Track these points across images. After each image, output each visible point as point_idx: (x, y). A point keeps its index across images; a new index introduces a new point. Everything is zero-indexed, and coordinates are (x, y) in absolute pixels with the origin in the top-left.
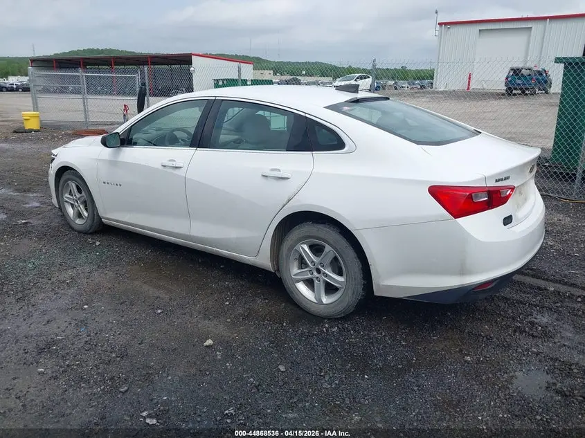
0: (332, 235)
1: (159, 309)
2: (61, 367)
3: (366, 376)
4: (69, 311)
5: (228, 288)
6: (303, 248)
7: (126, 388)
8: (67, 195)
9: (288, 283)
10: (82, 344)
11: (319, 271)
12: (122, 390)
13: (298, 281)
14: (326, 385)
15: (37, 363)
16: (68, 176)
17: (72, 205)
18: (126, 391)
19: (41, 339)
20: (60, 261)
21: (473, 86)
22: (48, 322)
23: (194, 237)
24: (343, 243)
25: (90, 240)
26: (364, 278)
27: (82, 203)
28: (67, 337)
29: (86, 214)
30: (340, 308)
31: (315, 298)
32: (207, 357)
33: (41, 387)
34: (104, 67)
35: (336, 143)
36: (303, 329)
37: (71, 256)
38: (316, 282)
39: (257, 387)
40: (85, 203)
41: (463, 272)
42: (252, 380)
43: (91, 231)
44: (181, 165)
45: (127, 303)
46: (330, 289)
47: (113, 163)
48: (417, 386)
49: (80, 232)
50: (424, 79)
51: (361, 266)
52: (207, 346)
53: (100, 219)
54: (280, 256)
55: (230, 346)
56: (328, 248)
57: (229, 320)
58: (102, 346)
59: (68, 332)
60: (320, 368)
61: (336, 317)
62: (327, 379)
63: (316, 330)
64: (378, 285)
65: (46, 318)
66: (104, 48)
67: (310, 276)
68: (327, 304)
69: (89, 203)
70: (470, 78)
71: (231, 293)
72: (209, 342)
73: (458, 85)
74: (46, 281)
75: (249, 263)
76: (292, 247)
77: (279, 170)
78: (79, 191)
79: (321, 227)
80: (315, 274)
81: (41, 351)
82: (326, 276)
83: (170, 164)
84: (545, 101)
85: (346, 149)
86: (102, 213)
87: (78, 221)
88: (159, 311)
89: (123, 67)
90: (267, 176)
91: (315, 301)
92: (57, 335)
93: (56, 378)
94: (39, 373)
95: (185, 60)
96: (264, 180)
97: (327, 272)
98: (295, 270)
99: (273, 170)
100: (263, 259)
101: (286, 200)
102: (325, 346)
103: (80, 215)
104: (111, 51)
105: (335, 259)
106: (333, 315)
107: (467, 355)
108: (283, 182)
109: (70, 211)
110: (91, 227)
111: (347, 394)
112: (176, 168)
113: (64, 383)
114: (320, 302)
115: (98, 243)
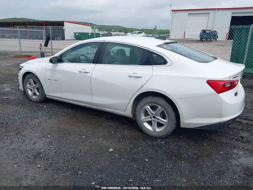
0: (162, 102)
1: (84, 136)
2: (47, 164)
3: (183, 162)
4: (42, 138)
5: (111, 125)
6: (147, 107)
7: (81, 172)
8: (28, 85)
9: (139, 123)
10: (54, 153)
11: (154, 117)
12: (79, 173)
13: (145, 122)
14: (167, 167)
15: (35, 163)
16: (29, 77)
17: (31, 90)
18: (81, 174)
19: (33, 151)
20: (30, 115)
21: (186, 37)
22: (34, 144)
23: (94, 103)
24: (167, 105)
25: (41, 105)
26: (176, 120)
27: (36, 89)
28: (45, 150)
29: (38, 94)
30: (164, 133)
31: (153, 129)
32: (112, 157)
33: (41, 174)
34: (23, 26)
35: (163, 61)
36: (149, 143)
37: (35, 113)
38: (153, 122)
39: (138, 169)
40: (38, 89)
41: (220, 116)
42: (135, 166)
43: (41, 101)
44: (89, 71)
45: (68, 134)
46: (160, 125)
47: (54, 71)
48: (205, 165)
49: (34, 102)
50: (164, 34)
51: (175, 115)
52: (110, 152)
53: (45, 95)
54: (136, 111)
55: (121, 151)
56: (159, 107)
57: (116, 140)
58: (63, 154)
59: (45, 148)
60: (162, 159)
61: (163, 137)
62: (167, 164)
63: (155, 143)
64: (183, 123)
65: (33, 142)
66: (21, 18)
67: (150, 120)
68: (158, 132)
69: (40, 88)
70: (185, 34)
71: (113, 128)
72: (111, 150)
73: (180, 36)
74: (27, 125)
75: (121, 114)
76: (142, 107)
77: (137, 74)
78: (35, 83)
79: (157, 98)
80: (153, 119)
81: (35, 157)
82: (158, 119)
83: (84, 71)
84: (216, 44)
85: (168, 64)
86: (46, 93)
87: (34, 97)
88: (84, 137)
89: (31, 26)
90: (131, 76)
91: (153, 131)
92: (40, 150)
93: (46, 169)
94: (38, 168)
95: (61, 24)
96: (129, 78)
97: (158, 118)
98: (143, 117)
99: (133, 73)
100: (128, 113)
101: (141, 87)
102: (162, 150)
103: (35, 94)
104: (24, 19)
105: (163, 112)
106: (162, 136)
107: (221, 151)
108: (139, 79)
109: (30, 93)
110: (41, 100)
111: (177, 170)
112: (86, 73)
113: (51, 171)
114: (155, 131)
115: (45, 107)
